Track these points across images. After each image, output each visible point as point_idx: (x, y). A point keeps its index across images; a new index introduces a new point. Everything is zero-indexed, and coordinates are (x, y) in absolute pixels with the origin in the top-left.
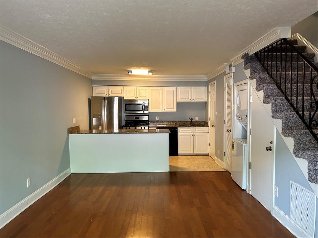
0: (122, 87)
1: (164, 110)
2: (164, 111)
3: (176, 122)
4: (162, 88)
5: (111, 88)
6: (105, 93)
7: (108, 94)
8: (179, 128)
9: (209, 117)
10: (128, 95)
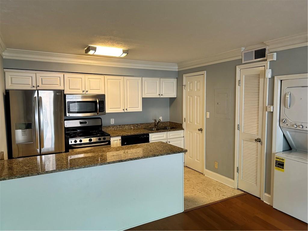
0: (61, 75)
1: (127, 109)
2: (126, 111)
3: (137, 124)
4: (123, 77)
5: (40, 74)
6: (31, 83)
7: (35, 86)
8: (150, 135)
9: (184, 116)
10: (70, 88)
